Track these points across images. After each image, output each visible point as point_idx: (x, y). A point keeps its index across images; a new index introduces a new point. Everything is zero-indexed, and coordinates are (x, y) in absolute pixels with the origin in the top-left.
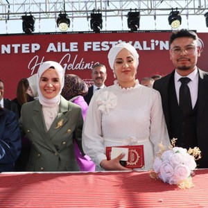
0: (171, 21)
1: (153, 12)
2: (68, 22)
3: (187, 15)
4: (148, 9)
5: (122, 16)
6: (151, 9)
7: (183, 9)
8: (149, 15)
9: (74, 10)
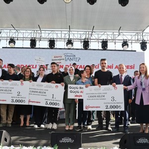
0: (123, 46)
1: (114, 41)
2: (72, 44)
3: (131, 43)
4: (112, 40)
5: (98, 42)
6: (113, 40)
7: (129, 40)
8: (112, 42)
9: (75, 38)
